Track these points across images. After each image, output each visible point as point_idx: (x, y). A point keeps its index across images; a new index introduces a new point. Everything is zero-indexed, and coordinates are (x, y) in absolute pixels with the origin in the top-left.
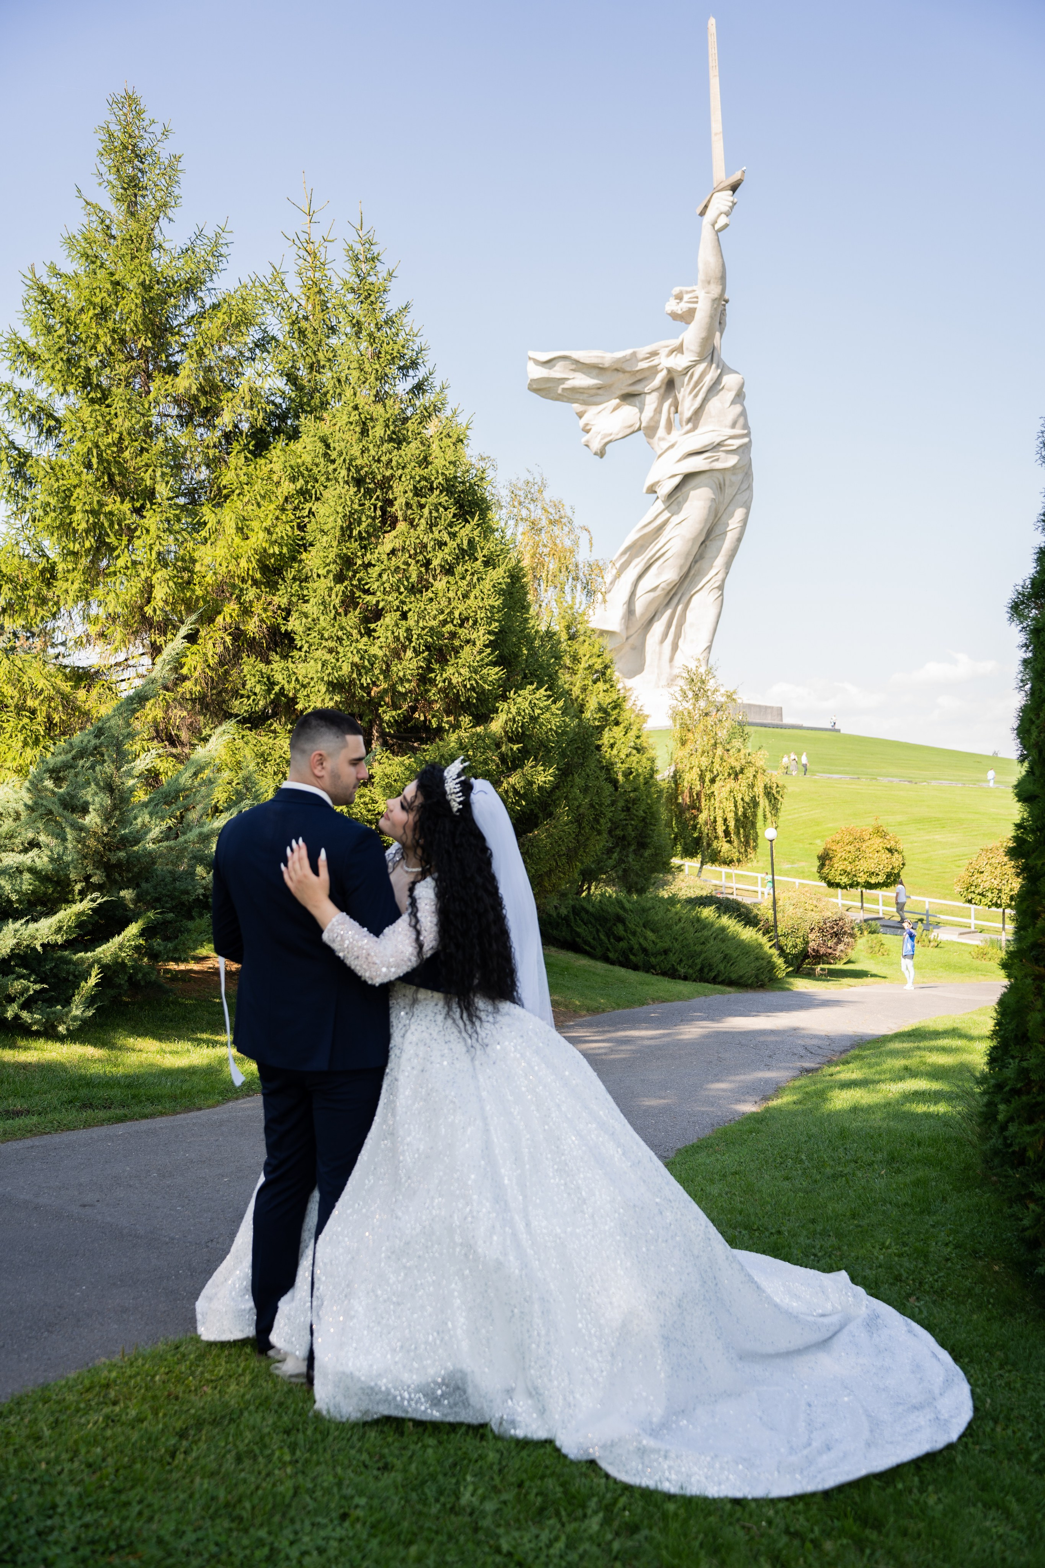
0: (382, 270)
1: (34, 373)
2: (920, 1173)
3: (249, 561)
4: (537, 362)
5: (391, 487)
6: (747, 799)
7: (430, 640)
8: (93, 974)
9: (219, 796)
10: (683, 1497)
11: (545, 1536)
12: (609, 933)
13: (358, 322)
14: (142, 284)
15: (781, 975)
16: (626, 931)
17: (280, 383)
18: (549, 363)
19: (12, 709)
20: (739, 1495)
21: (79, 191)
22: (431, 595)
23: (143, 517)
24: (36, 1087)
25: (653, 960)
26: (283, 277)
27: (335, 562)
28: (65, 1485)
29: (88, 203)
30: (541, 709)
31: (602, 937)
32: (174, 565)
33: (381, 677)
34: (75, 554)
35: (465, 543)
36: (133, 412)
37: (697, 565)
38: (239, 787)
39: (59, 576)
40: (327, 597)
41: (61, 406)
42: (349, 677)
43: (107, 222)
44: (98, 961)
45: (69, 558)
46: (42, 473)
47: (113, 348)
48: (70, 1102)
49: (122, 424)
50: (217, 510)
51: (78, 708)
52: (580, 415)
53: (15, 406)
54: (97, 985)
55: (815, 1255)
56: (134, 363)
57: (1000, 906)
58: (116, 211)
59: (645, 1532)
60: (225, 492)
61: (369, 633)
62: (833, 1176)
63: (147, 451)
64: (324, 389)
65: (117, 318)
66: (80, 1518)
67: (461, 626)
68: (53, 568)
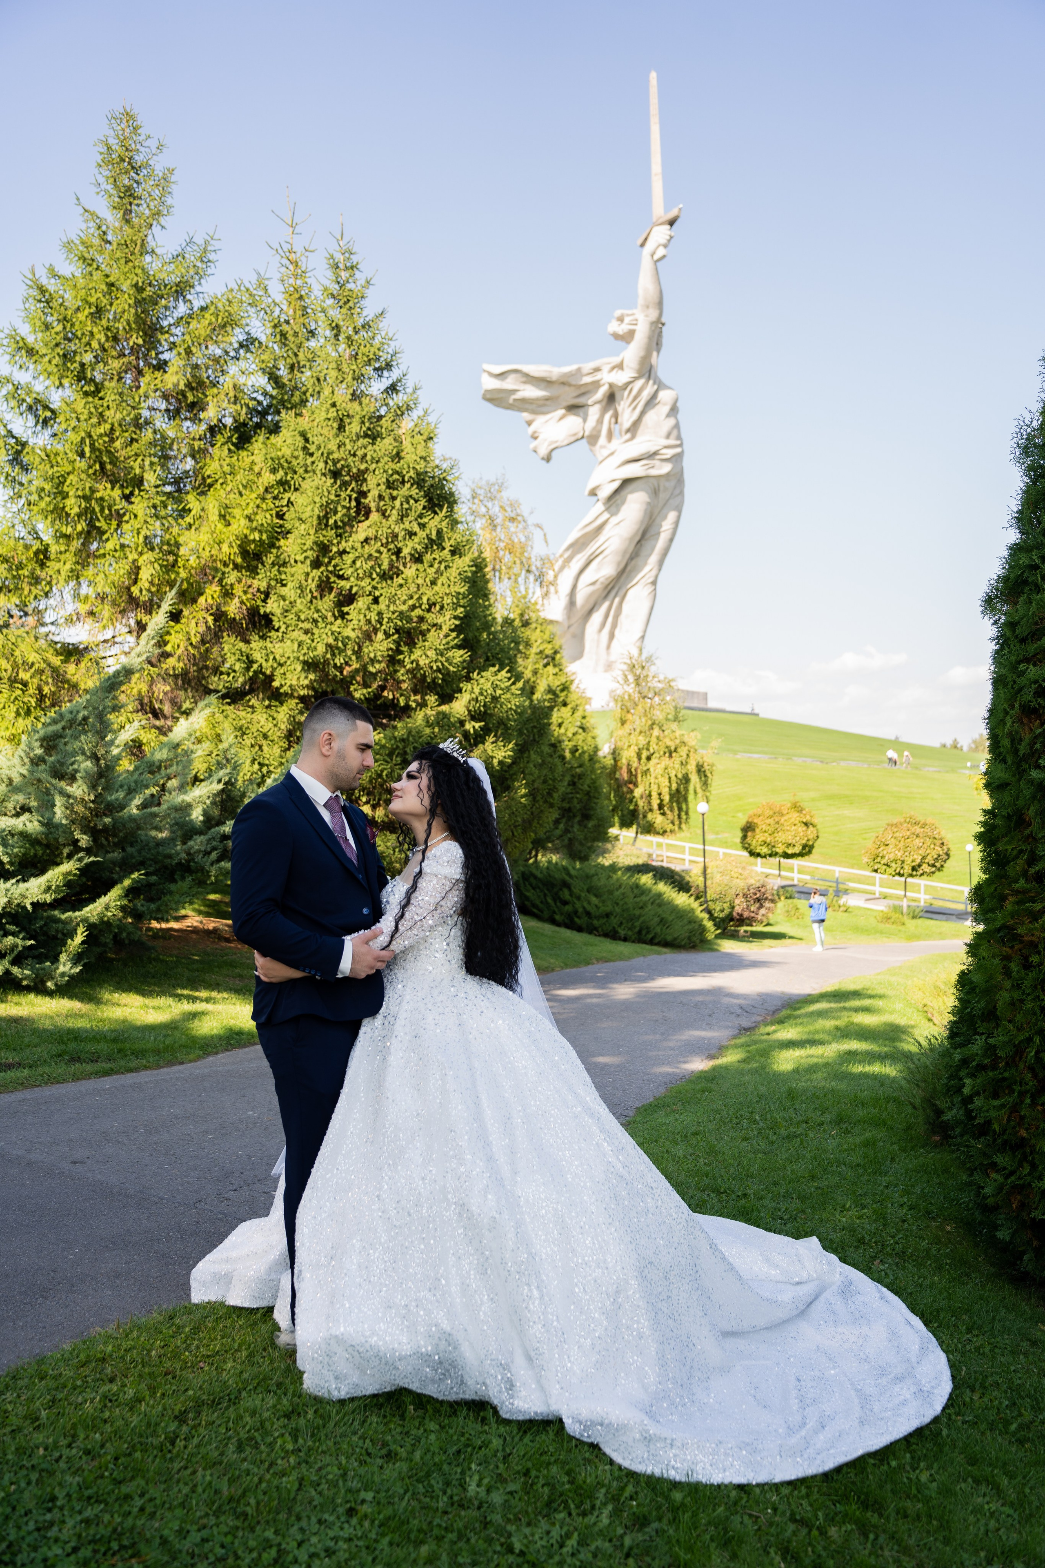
0: (360, 277)
1: (32, 367)
2: (868, 1135)
3: (231, 546)
4: (491, 375)
5: (365, 480)
6: (680, 776)
7: (399, 623)
8: (79, 931)
9: (200, 766)
10: (689, 1484)
11: (556, 1532)
12: (556, 898)
13: (337, 326)
14: (136, 285)
15: (710, 936)
16: (571, 895)
17: (262, 381)
18: (502, 376)
19: (6, 681)
20: (742, 1480)
21: (78, 199)
22: (401, 581)
23: (132, 503)
24: (26, 1040)
25: (596, 923)
26: (266, 282)
27: (312, 549)
28: (63, 1472)
29: (86, 211)
30: (502, 689)
31: (550, 900)
32: (160, 549)
33: (354, 658)
34: (67, 537)
35: (434, 533)
36: (124, 404)
37: (633, 562)
38: (219, 758)
39: (52, 557)
40: (303, 582)
41: (56, 399)
42: (324, 657)
43: (104, 228)
44: (85, 920)
45: (61, 541)
46: (38, 460)
47: (107, 345)
48: (60, 1055)
49: (114, 416)
50: (202, 498)
51: (68, 681)
52: (529, 423)
53: (14, 397)
54: (83, 943)
55: (781, 1218)
56: (125, 360)
57: (903, 875)
58: (112, 219)
59: (655, 1525)
60: (209, 481)
61: (343, 615)
62: (788, 1137)
63: (137, 441)
64: (304, 389)
65: (111, 317)
66: (80, 1512)
67: (429, 611)
68: (46, 550)
